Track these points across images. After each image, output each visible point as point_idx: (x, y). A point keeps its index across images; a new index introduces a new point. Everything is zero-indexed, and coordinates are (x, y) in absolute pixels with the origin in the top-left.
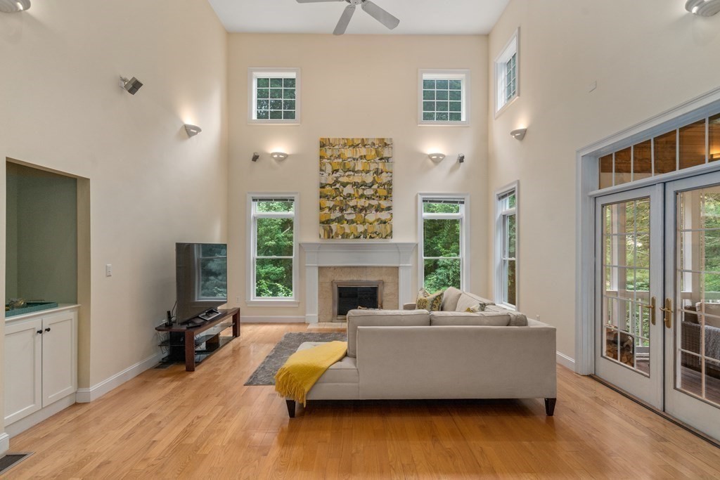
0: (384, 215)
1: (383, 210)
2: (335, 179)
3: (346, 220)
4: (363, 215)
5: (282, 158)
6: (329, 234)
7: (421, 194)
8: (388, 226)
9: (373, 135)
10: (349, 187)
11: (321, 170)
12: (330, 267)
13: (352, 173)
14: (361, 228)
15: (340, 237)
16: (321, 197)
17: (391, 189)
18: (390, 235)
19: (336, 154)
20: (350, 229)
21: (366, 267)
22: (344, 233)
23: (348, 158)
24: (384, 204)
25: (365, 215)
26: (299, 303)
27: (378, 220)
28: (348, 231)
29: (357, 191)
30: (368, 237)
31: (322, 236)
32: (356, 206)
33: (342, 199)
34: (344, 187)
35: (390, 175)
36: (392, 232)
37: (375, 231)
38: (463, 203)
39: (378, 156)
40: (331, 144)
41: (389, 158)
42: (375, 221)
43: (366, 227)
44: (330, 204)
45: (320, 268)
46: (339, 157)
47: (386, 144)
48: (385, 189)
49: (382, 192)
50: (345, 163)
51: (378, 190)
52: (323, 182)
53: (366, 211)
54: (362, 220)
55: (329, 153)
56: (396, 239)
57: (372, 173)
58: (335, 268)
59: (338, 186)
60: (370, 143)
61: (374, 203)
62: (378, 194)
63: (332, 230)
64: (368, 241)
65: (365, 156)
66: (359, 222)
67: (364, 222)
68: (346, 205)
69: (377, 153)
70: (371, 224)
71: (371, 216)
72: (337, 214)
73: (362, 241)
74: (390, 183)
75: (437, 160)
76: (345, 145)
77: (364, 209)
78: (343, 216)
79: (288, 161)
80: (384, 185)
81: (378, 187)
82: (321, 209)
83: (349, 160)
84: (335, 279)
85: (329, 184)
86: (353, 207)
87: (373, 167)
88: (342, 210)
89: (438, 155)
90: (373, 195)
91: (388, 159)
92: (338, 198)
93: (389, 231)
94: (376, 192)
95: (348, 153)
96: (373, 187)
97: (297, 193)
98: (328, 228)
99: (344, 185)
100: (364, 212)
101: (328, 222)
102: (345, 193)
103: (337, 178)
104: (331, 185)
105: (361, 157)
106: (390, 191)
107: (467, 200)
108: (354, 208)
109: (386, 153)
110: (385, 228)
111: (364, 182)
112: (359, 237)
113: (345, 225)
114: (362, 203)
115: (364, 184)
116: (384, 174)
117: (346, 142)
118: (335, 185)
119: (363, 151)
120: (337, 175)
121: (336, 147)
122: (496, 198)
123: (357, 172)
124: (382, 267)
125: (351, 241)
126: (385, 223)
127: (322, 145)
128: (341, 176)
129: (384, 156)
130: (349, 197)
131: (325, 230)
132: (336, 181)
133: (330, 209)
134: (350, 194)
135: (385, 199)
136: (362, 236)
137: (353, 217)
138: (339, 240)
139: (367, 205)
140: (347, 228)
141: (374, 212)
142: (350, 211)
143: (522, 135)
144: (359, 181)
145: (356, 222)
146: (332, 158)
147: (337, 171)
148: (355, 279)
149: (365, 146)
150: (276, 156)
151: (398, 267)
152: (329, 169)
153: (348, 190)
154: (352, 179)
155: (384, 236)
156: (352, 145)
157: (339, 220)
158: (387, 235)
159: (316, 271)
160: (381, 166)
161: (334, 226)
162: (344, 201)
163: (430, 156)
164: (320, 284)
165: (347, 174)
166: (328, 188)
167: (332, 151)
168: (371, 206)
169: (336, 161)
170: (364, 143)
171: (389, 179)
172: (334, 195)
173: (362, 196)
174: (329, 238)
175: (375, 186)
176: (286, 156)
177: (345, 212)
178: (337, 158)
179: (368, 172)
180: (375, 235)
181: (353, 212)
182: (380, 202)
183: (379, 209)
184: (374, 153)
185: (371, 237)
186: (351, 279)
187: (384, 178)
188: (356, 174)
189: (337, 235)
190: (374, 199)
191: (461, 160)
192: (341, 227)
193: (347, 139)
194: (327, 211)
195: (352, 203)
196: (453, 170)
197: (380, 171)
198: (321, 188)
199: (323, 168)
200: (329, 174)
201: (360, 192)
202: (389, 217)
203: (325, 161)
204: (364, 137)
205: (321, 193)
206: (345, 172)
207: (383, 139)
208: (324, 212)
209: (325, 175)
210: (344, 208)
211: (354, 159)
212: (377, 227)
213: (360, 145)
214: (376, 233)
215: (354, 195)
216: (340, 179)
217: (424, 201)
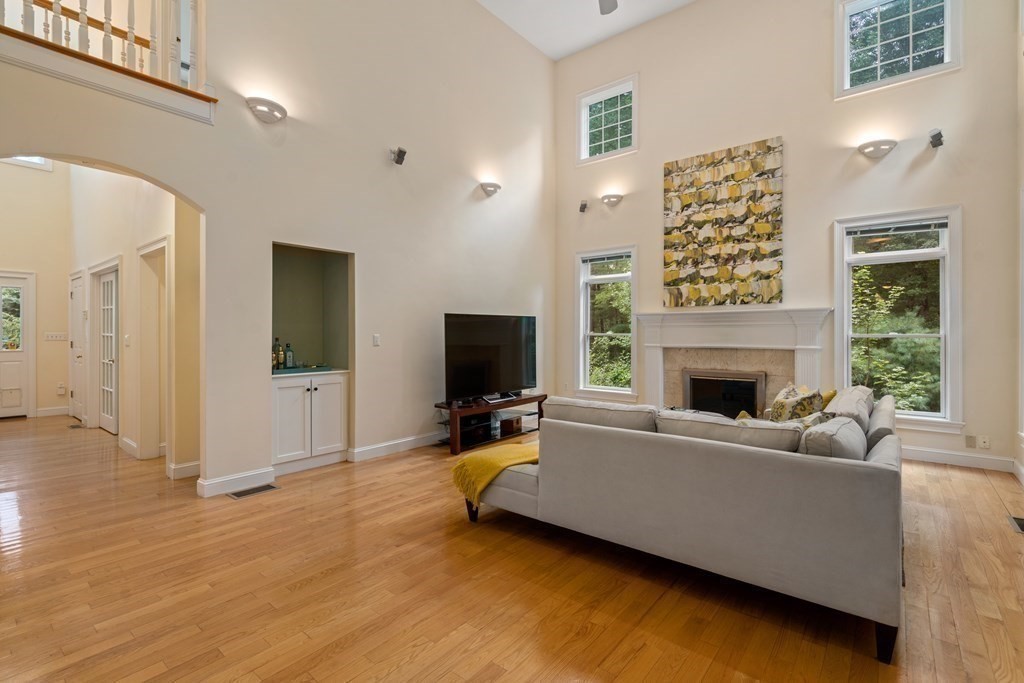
0: (767, 266)
1: (764, 256)
2: (686, 218)
3: (702, 277)
4: (730, 268)
5: (616, 202)
6: (678, 300)
7: (840, 222)
8: (774, 283)
9: (746, 139)
10: (707, 227)
11: (666, 209)
12: (680, 349)
13: (711, 206)
14: (726, 289)
15: (694, 304)
16: (665, 248)
17: (781, 221)
18: (779, 296)
19: (687, 180)
20: (709, 290)
21: (737, 349)
22: (699, 298)
23: (706, 184)
24: (766, 246)
25: (734, 268)
26: (638, 397)
27: (755, 274)
28: (705, 294)
29: (721, 232)
30: (739, 302)
31: (667, 304)
32: (718, 255)
33: (696, 246)
34: (700, 228)
35: (778, 197)
36: (781, 292)
37: (750, 292)
38: (944, 225)
39: (755, 171)
40: (680, 168)
41: (775, 170)
42: (751, 275)
43: (734, 286)
44: (679, 256)
45: (666, 350)
46: (692, 184)
47: (769, 149)
48: (767, 222)
49: (763, 228)
50: (700, 193)
51: (755, 225)
52: (669, 225)
53: (735, 262)
54: (728, 276)
55: (677, 182)
56: (789, 304)
57: (744, 200)
58: (687, 350)
59: (690, 228)
60: (741, 152)
61: (749, 246)
62: (755, 233)
63: (681, 294)
64: (739, 308)
65: (733, 176)
66: (722, 280)
67: (731, 279)
68: (703, 255)
69: (754, 166)
70: (742, 281)
71: (744, 269)
72: (689, 270)
73: (728, 308)
74: (777, 212)
75: (877, 153)
76: (701, 165)
77: (731, 258)
78: (698, 272)
79: (623, 204)
80: (766, 215)
81: (756, 221)
82: (666, 264)
83: (707, 186)
84: (688, 366)
85: (677, 228)
86: (713, 257)
87: (746, 190)
88: (696, 263)
89: (876, 144)
90: (747, 235)
91: (773, 172)
92: (691, 247)
93: (776, 291)
94: (752, 230)
95: (706, 176)
96: (748, 222)
97: (633, 246)
98: (676, 291)
99: (700, 225)
100: (732, 263)
101: (676, 282)
102: (701, 238)
103: (689, 216)
104: (679, 229)
105: (727, 179)
106: (777, 225)
107: (955, 220)
108: (716, 258)
109: (770, 163)
110: (769, 286)
111: (732, 215)
112: (722, 303)
113: (701, 286)
114: (729, 249)
115: (732, 220)
116: (767, 198)
117: (702, 160)
118: (686, 227)
119: (729, 168)
120: (689, 211)
121: (688, 171)
123: (718, 203)
124: (764, 350)
125: (710, 309)
126: (768, 277)
127: (668, 173)
128: (694, 213)
129: (767, 168)
130: (707, 242)
131: (671, 294)
132: (688, 222)
133: (678, 263)
134: (709, 238)
135: (769, 239)
136: (728, 301)
137: (714, 272)
138: (693, 309)
139: (736, 252)
140: (704, 290)
141: (748, 261)
142: (708, 263)
144: (724, 216)
145: (719, 280)
146: (682, 189)
147: (689, 206)
148: (719, 367)
149: (732, 159)
150: (606, 201)
151: (793, 351)
152: (677, 205)
153: (708, 231)
154: (712, 215)
155: (766, 300)
156: (713, 163)
157: (692, 279)
158: (772, 298)
159: (660, 354)
160: (760, 187)
161: (685, 288)
162: (700, 249)
163: (861, 150)
164: (666, 372)
165: (703, 208)
166: (676, 233)
167: (682, 178)
168: (743, 253)
169: (687, 191)
170: (731, 156)
171: (776, 204)
172: (685, 243)
173: (728, 239)
174: (677, 305)
175: (751, 221)
176: (620, 198)
177: (700, 266)
178: (688, 187)
179: (737, 199)
180: (750, 298)
181: (713, 265)
182: (760, 244)
183: (756, 256)
184: (748, 167)
185: (743, 302)
186: (712, 366)
187: (767, 204)
188: (718, 207)
189: (689, 301)
190: (748, 241)
191: (937, 140)
192: (695, 289)
193: (704, 156)
194: (674, 266)
195: (712, 252)
196: (916, 164)
197: (759, 195)
198: (666, 234)
199: (669, 206)
200: (677, 213)
201: (726, 232)
202: (776, 267)
203: (672, 194)
204: (731, 147)
205: (665, 241)
206: (701, 206)
207: (765, 141)
208: (670, 269)
209: (672, 215)
210: (700, 260)
211: (715, 184)
212: (754, 286)
213: (725, 161)
214: (751, 294)
215: (715, 239)
216: (692, 219)
217: (848, 233)
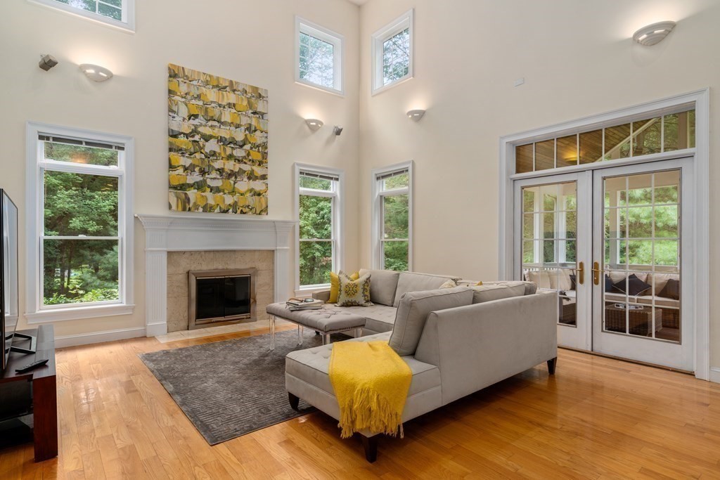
0: (258, 185)
1: (256, 178)
2: (193, 127)
3: (209, 186)
4: (232, 182)
5: (102, 78)
6: (185, 205)
7: (298, 165)
8: (263, 200)
9: (245, 79)
10: (212, 141)
11: (171, 110)
12: (184, 252)
13: (216, 123)
14: (229, 200)
15: (201, 210)
16: (170, 150)
17: (267, 153)
18: (265, 210)
19: (194, 92)
20: (214, 199)
21: (234, 251)
22: (206, 205)
23: (212, 102)
24: (258, 171)
25: (235, 183)
26: (133, 309)
27: (251, 190)
28: (211, 202)
29: (225, 150)
30: (239, 211)
31: (174, 207)
32: (223, 169)
33: (203, 156)
34: (207, 141)
35: (265, 135)
36: (267, 207)
37: (247, 204)
38: (337, 179)
39: (251, 108)
40: (188, 78)
41: (264, 113)
42: (248, 191)
43: (235, 198)
44: (187, 162)
45: (170, 253)
46: (199, 97)
47: (260, 96)
48: (259, 151)
49: (256, 155)
50: (206, 108)
51: (251, 151)
52: (175, 128)
53: (236, 178)
54: (231, 189)
55: (183, 88)
56: (271, 216)
57: (243, 128)
58: (191, 253)
59: (197, 138)
60: (240, 88)
61: (247, 168)
62: (250, 158)
63: (189, 199)
64: (238, 217)
65: (234, 105)
66: (226, 191)
67: (233, 192)
68: (209, 166)
69: (250, 105)
70: (242, 195)
71: (243, 185)
72: (195, 177)
73: (230, 216)
74: (265, 146)
75: (313, 127)
76: (207, 83)
77: (232, 174)
78: (205, 181)
80: (258, 146)
81: (251, 148)
82: (172, 167)
83: (213, 105)
84: (192, 268)
85: (184, 134)
86: (218, 170)
87: (244, 121)
88: (203, 172)
89: (316, 122)
90: (244, 157)
91: (262, 114)
92: (198, 155)
93: (264, 206)
94: (249, 154)
95: (212, 95)
96: (245, 147)
97: (130, 138)
98: (183, 196)
99: (207, 138)
100: (233, 178)
101: (183, 187)
102: (207, 150)
103: (196, 126)
104: (187, 136)
105: (230, 105)
106: (265, 155)
107: (341, 177)
108: (221, 171)
109: (260, 107)
110: (260, 201)
111: (234, 138)
112: (226, 211)
113: (208, 194)
114: (230, 166)
115: (232, 141)
116: (258, 133)
117: (208, 79)
118: (193, 136)
119: (232, 98)
120: (196, 122)
121: (194, 83)
122: (374, 178)
123: (223, 123)
124: (255, 251)
125: (216, 216)
126: (259, 195)
127: (173, 74)
128: (201, 125)
129: (258, 110)
130: (213, 155)
131: (178, 198)
132: (195, 132)
133: (186, 169)
134: (214, 152)
135: (259, 165)
136: (231, 210)
137: (218, 183)
138: (200, 214)
139: (237, 170)
140: (211, 199)
141: (246, 179)
142: (214, 174)
143: (419, 116)
144: (227, 137)
145: (223, 191)
146: (189, 97)
147: (196, 116)
148: (220, 267)
149: (234, 91)
150: (91, 71)
151: (273, 251)
152: (184, 112)
153: (211, 146)
154: (216, 132)
155: (258, 212)
156: (217, 86)
157: (200, 186)
158: (262, 211)
159: (164, 258)
160: (254, 122)
161: (192, 193)
162: (206, 160)
163: (307, 122)
164: (170, 276)
165: (210, 123)
166: (182, 138)
167: (189, 87)
168: (242, 172)
169: (193, 102)
170: (232, 87)
171: (265, 141)
172: (192, 150)
173: (230, 157)
174: (184, 209)
175: (247, 147)
176: (110, 76)
177: (207, 176)
178: (195, 98)
179: (238, 126)
180: (247, 210)
181: (218, 177)
182: (254, 168)
183: (251, 177)
184: (245, 103)
185: (242, 212)
186: (215, 267)
187: (258, 138)
188: (222, 127)
189: (196, 206)
190: (245, 163)
191: (338, 132)
192: (203, 196)
193: (210, 76)
194: (181, 171)
195: (218, 164)
196: (329, 142)
197: (253, 128)
198: (172, 136)
199: (175, 108)
200: (184, 119)
201: (229, 151)
202: (264, 187)
203: (177, 98)
204: (234, 80)
205: (170, 143)
206: (208, 121)
207: (257, 88)
208: (177, 172)
209: (177, 119)
210: (207, 170)
211: (220, 105)
212: (250, 200)
213: (228, 89)
214: (248, 206)
215: (220, 154)
216: (200, 129)
217: (301, 173)
